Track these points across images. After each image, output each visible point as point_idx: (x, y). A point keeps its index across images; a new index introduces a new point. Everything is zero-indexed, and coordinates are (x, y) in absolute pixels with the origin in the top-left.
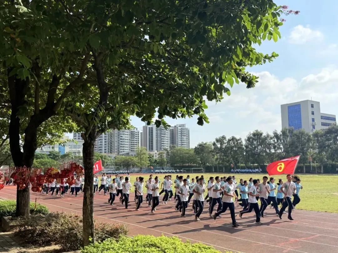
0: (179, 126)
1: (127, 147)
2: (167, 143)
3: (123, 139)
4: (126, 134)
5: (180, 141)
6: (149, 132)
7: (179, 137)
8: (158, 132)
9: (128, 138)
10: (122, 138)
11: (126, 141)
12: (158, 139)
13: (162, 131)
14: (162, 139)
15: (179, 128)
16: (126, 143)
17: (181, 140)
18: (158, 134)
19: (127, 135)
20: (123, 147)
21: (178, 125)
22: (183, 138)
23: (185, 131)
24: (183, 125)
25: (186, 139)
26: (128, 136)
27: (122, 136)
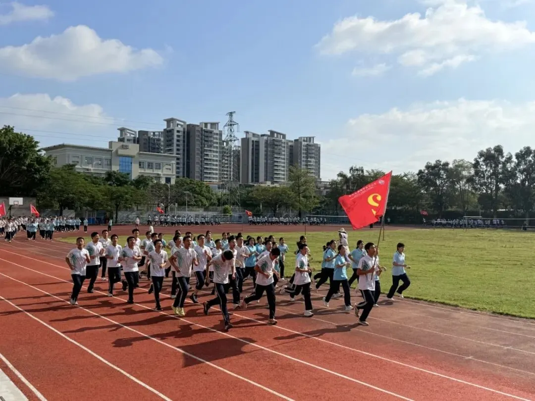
0: (304, 141)
1: (216, 174)
2: (283, 169)
3: (210, 159)
4: (214, 152)
5: (305, 167)
6: (253, 149)
7: (303, 159)
8: (269, 149)
9: (218, 159)
10: (207, 158)
11: (215, 163)
12: (269, 161)
13: (276, 147)
14: (275, 161)
15: (304, 143)
16: (215, 167)
17: (307, 165)
18: (269, 153)
19: (217, 152)
20: (210, 173)
21: (301, 138)
22: (310, 161)
23: (313, 149)
24: (310, 138)
25: (314, 164)
26: (218, 154)
27: (207, 155)
